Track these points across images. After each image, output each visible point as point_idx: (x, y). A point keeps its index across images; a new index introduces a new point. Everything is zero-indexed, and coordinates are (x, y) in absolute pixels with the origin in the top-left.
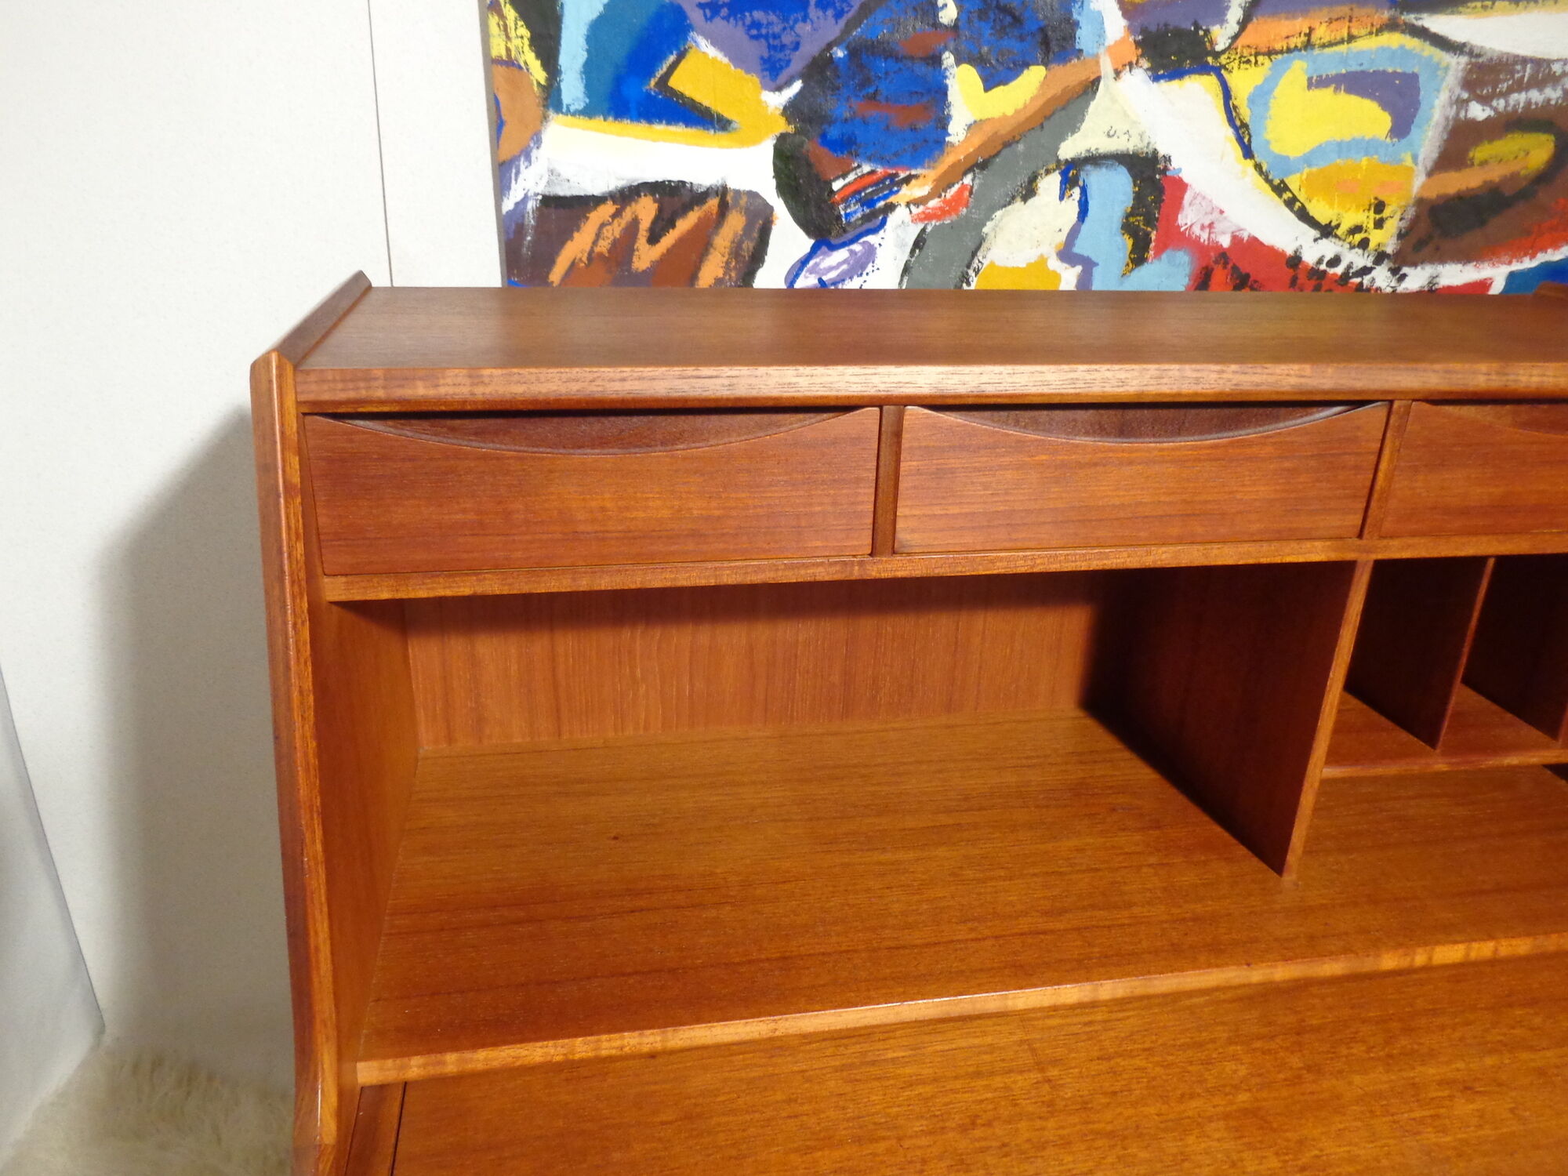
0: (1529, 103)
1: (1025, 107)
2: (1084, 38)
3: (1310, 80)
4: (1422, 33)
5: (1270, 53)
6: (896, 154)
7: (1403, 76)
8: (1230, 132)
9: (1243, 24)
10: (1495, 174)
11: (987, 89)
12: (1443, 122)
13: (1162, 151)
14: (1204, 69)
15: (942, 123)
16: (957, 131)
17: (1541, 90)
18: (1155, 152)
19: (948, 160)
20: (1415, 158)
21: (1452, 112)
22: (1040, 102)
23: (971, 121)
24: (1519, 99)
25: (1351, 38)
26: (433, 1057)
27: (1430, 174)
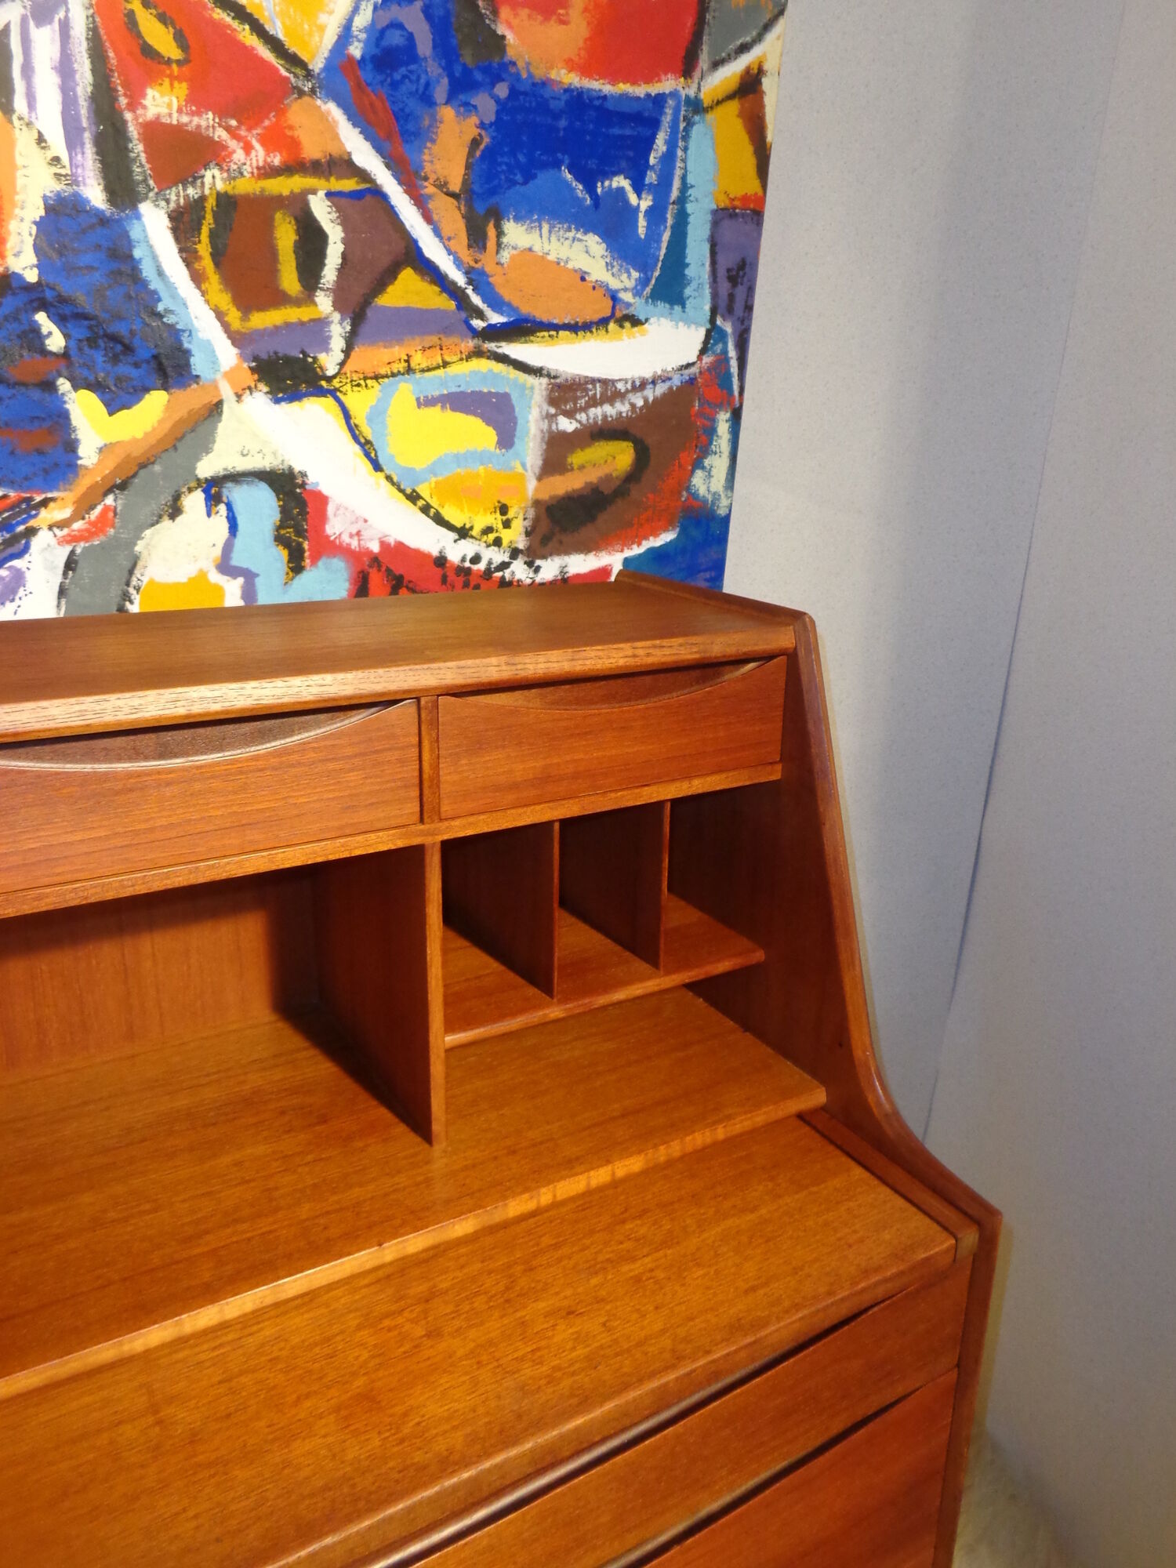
0: (605, 417)
1: (154, 429)
2: (198, 364)
3: (418, 399)
4: (503, 359)
5: (376, 377)
6: (26, 479)
7: (497, 395)
8: (357, 448)
9: (347, 352)
10: (593, 476)
11: (111, 414)
12: (539, 436)
13: (297, 468)
14: (321, 393)
15: (71, 446)
16: (88, 453)
17: (612, 405)
18: (291, 469)
19: (84, 483)
20: (524, 465)
21: (545, 426)
22: (168, 425)
23: (101, 444)
24: (596, 413)
25: (445, 364)
27: (540, 478)
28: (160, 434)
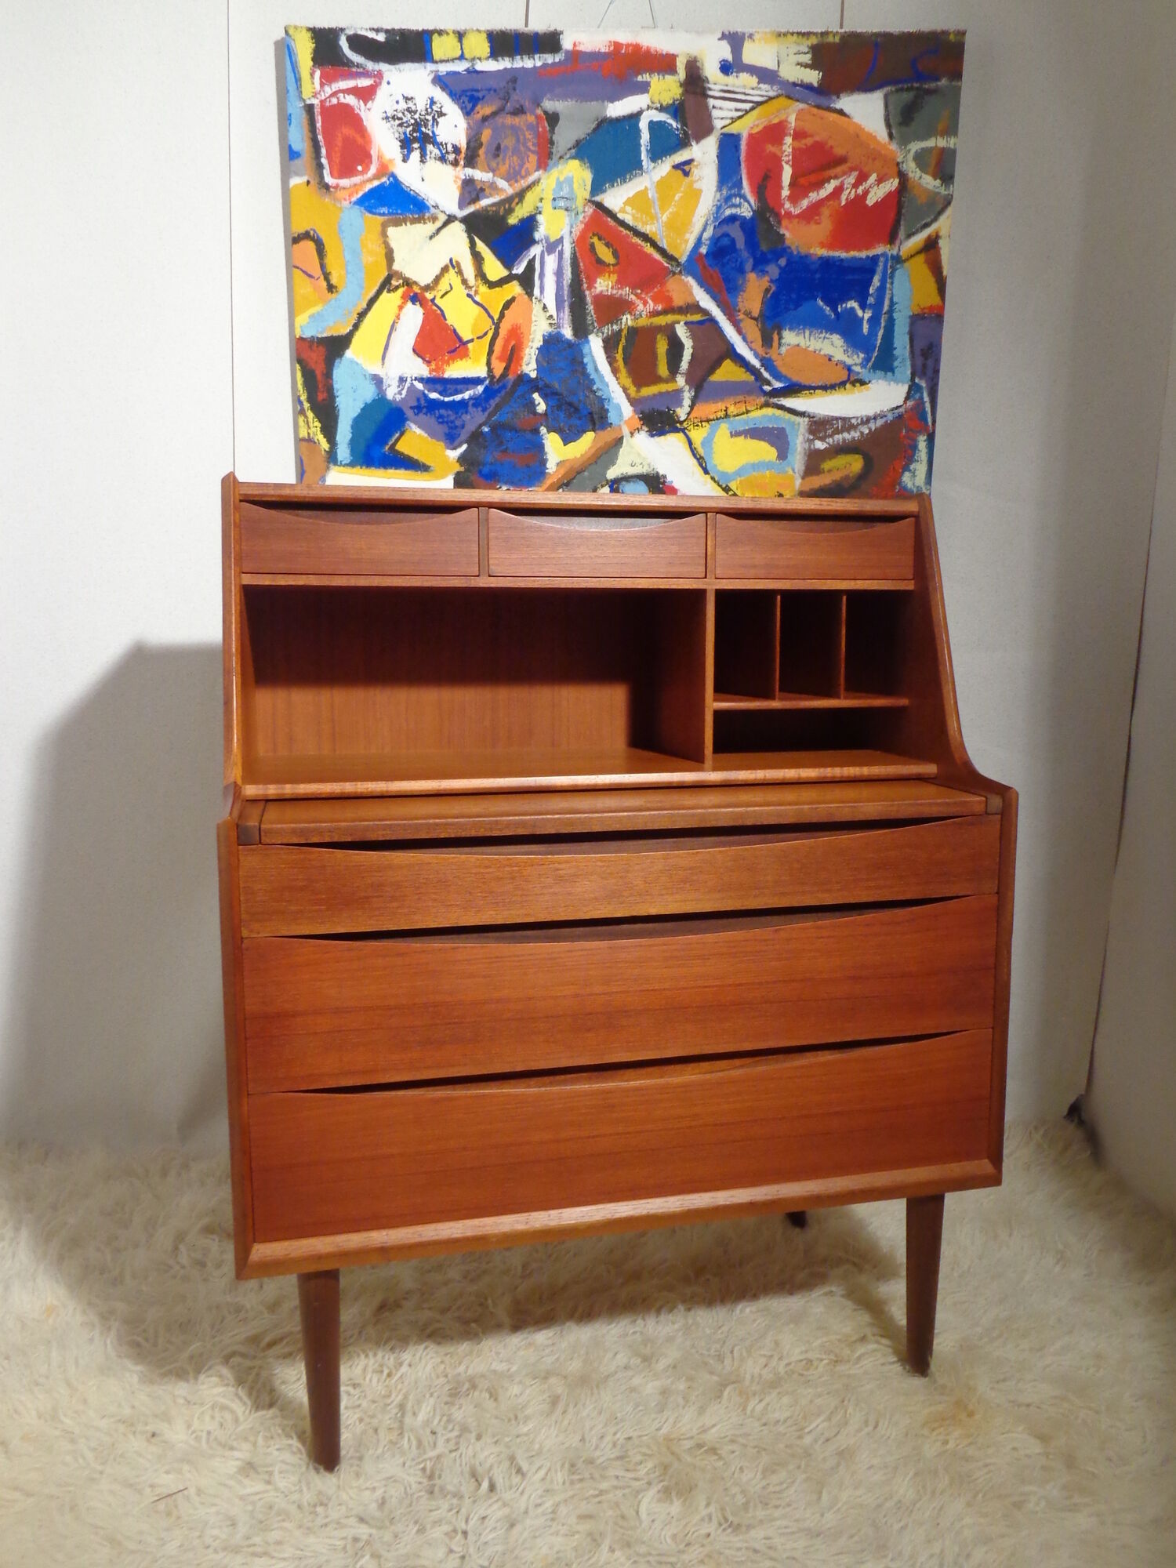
0: (844, 440)
1: (586, 453)
2: (612, 417)
3: (731, 433)
4: (781, 407)
5: (708, 421)
6: (520, 480)
7: (777, 429)
8: (695, 461)
9: (692, 407)
10: (837, 476)
11: (565, 445)
12: (803, 452)
13: (661, 473)
14: (677, 430)
15: (543, 462)
16: (551, 466)
17: (849, 433)
18: (657, 473)
19: (548, 482)
20: (793, 470)
21: (807, 446)
22: (593, 450)
23: (558, 461)
24: (839, 437)
25: (748, 412)
26: (280, 786)
27: (803, 478)
28: (590, 454)
